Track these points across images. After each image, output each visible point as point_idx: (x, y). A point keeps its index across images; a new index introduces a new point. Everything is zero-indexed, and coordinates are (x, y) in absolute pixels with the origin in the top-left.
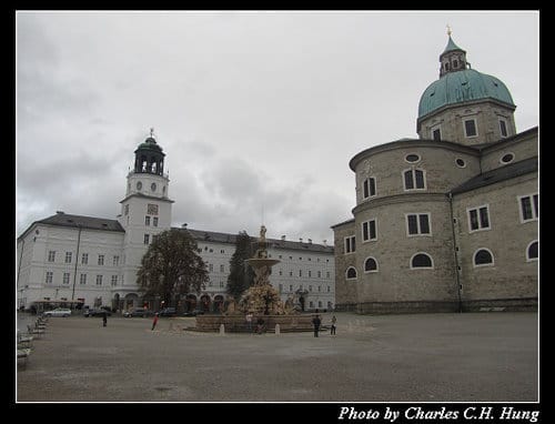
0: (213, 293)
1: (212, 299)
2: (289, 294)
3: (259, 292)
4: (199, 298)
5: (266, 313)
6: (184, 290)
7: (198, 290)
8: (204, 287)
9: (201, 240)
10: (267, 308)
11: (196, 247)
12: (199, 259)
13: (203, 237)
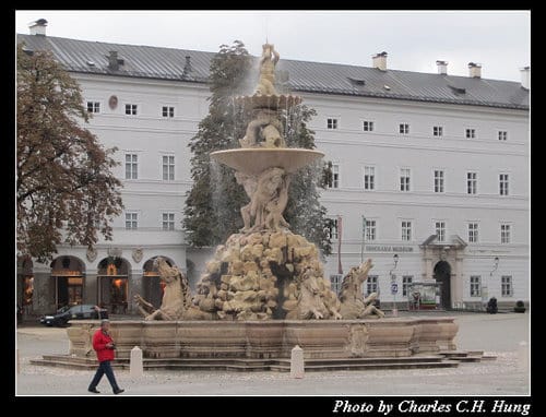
0: (139, 251)
1: (137, 269)
2: (397, 252)
3: (257, 250)
4: (92, 268)
5: (279, 313)
6: (44, 241)
7: (88, 241)
8: (107, 231)
9: (92, 72)
10: (280, 299)
11: (75, 102)
12: (87, 139)
13: (101, 63)
